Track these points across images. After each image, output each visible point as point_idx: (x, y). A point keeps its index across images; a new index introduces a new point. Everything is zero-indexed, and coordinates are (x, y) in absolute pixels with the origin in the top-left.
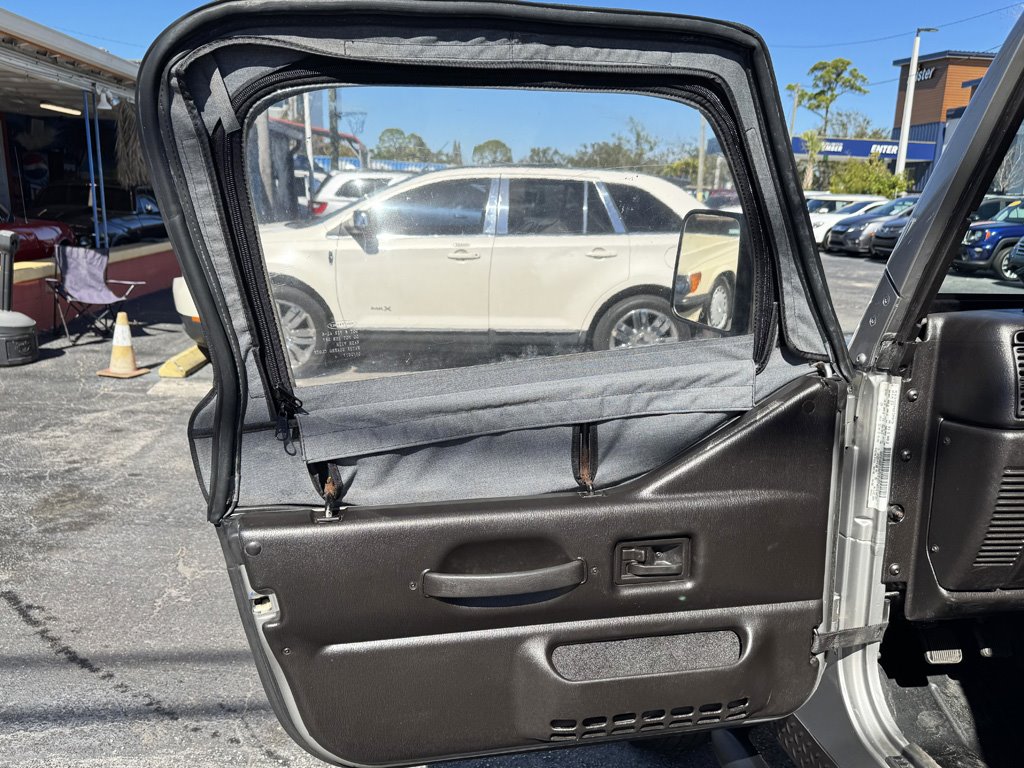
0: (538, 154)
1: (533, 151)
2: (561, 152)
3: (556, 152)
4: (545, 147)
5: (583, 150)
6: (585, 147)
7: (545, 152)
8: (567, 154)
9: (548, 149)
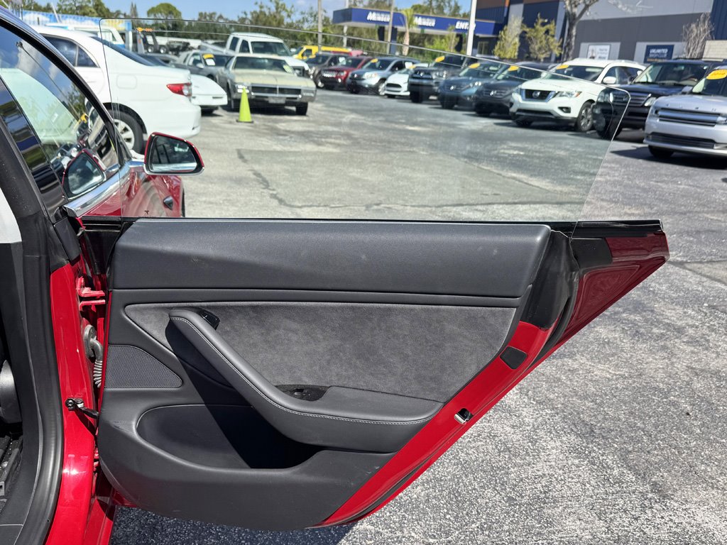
0: (205, 18)
1: (201, 14)
2: (225, 16)
3: (221, 17)
4: (211, 12)
5: (244, 16)
6: (245, 13)
7: (211, 16)
8: (230, 19)
9: (214, 14)
